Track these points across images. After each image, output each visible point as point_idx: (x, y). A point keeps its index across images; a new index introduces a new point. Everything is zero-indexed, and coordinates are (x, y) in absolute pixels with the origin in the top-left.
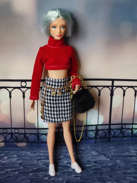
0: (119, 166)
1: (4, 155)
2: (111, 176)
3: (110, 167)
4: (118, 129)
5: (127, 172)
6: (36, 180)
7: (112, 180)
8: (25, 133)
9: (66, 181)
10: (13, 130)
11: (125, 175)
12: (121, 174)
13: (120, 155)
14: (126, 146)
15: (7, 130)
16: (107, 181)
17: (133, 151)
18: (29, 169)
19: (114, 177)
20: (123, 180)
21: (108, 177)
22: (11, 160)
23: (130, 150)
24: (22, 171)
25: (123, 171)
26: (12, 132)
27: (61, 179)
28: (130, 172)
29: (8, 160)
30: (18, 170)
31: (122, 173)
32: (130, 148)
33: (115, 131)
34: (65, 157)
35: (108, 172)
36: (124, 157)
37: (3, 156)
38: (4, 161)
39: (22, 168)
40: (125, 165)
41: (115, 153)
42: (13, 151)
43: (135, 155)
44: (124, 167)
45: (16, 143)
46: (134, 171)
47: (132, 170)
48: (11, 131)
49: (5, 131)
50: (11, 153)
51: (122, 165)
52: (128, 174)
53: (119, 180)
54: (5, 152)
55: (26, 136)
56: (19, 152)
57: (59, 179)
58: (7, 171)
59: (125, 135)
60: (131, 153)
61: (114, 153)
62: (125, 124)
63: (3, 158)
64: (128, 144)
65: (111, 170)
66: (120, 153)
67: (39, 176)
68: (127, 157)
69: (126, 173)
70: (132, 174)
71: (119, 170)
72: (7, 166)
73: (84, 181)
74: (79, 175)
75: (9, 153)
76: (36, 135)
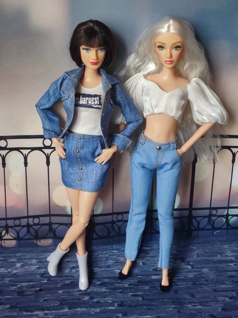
0: (206, 279)
1: (15, 260)
2: (193, 296)
3: (191, 280)
4: (205, 217)
5: (220, 288)
6: (69, 301)
7: (194, 303)
8: (50, 222)
9: (119, 303)
10: (31, 220)
11: (215, 293)
12: (210, 292)
13: (209, 260)
14: (219, 244)
15: (21, 220)
16: (186, 303)
17: (229, 253)
18: (57, 283)
19: (198, 297)
20: (212, 302)
21: (188, 297)
23: (224, 252)
24: (46, 286)
25: (213, 287)
26: (28, 223)
27: (109, 300)
28: (224, 288)
29: (22, 268)
30: (40, 285)
31: (211, 290)
32: (225, 249)
33: (199, 219)
34: (117, 262)
35: (188, 288)
36: (214, 262)
37: (14, 262)
38: (16, 270)
39: (46, 281)
40: (216, 276)
41: (200, 257)
42: (30, 253)
43: (233, 259)
44: (215, 280)
45: (35, 241)
46: (231, 286)
47: (228, 285)
49: (17, 222)
50: (27, 257)
51: (212, 276)
52: (222, 291)
53: (206, 301)
54: (17, 255)
55: (52, 228)
56: (41, 255)
57: (106, 299)
58: (21, 286)
59: (216, 226)
60: (225, 256)
61: (198, 256)
63: (14, 265)
64: (221, 241)
65: (192, 284)
66: (208, 257)
67: (73, 294)
68: (220, 263)
69: (218, 290)
70: (228, 291)
71: (206, 285)
72: (20, 278)
73: (149, 304)
74: (139, 293)
75: (24, 257)
76: (69, 225)
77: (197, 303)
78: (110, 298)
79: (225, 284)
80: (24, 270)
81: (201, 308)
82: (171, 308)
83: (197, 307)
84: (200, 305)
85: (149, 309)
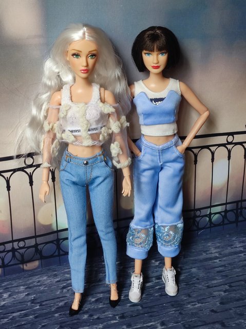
0: (197, 278)
1: (1, 291)
2: (189, 296)
3: (183, 281)
5: (212, 284)
6: (68, 323)
7: (192, 302)
8: (36, 244)
9: (119, 316)
11: (210, 290)
12: (204, 290)
13: (196, 260)
14: (202, 243)
15: (5, 245)
16: (184, 304)
17: (213, 250)
18: (51, 307)
19: (194, 296)
20: (209, 298)
21: (185, 298)
23: (208, 250)
24: (40, 312)
25: (205, 284)
27: (109, 314)
28: (217, 283)
29: (10, 298)
30: (33, 313)
31: (205, 288)
32: (209, 246)
35: (183, 289)
36: (201, 261)
39: (38, 307)
42: (17, 280)
43: (218, 255)
44: (205, 278)
46: (221, 280)
47: (219, 280)
48: (12, 247)
49: (2, 248)
50: (13, 285)
51: (202, 274)
52: (215, 286)
53: (203, 299)
54: (3, 285)
55: (38, 249)
56: (28, 280)
57: (106, 314)
58: (14, 317)
59: (200, 226)
60: (210, 253)
61: (184, 258)
62: (200, 209)
63: (1, 297)
64: (205, 240)
65: (186, 285)
66: (194, 257)
68: (206, 261)
69: (211, 286)
70: (221, 285)
71: (198, 283)
72: (10, 309)
73: (149, 311)
76: (55, 242)
77: (195, 302)
78: (110, 313)
79: (215, 279)
81: (200, 306)
82: (172, 311)
83: (196, 306)
84: (199, 303)
85: (151, 316)
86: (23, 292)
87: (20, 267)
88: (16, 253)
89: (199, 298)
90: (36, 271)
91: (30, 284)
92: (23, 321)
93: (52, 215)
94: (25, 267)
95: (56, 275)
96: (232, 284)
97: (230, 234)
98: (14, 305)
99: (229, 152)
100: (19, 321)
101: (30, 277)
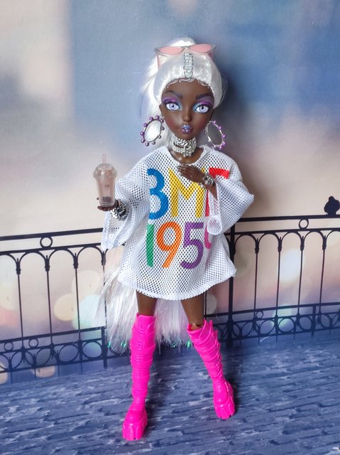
0: (257, 398)
1: (7, 403)
2: (244, 421)
4: (248, 321)
5: (276, 407)
7: (248, 429)
8: (52, 344)
9: (154, 443)
10: (26, 342)
11: (271, 414)
12: (264, 414)
13: (256, 376)
14: (266, 354)
15: (13, 343)
16: (237, 431)
17: (280, 365)
18: (68, 426)
19: (251, 421)
20: (269, 424)
21: (239, 424)
22: (24, 411)
23: (273, 363)
24: (54, 432)
25: (267, 406)
26: (23, 347)
28: (281, 406)
29: (19, 412)
30: (46, 432)
31: (265, 411)
32: (275, 359)
33: (241, 325)
36: (263, 377)
37: (7, 406)
38: (10, 416)
39: (52, 426)
40: (268, 393)
41: (245, 371)
42: (27, 390)
43: (286, 371)
44: (268, 398)
45: (33, 371)
46: (288, 402)
47: (285, 402)
48: (21, 346)
49: (9, 346)
50: (23, 397)
51: (263, 394)
52: (279, 410)
53: (262, 426)
54: (10, 395)
55: (54, 352)
56: (41, 391)
58: (21, 436)
59: (262, 332)
60: (276, 368)
62: (262, 310)
63: (7, 410)
64: (269, 350)
66: (255, 371)
67: (93, 438)
68: (270, 378)
69: (274, 409)
70: (286, 409)
71: (258, 406)
72: (18, 426)
73: (192, 438)
74: (177, 427)
75: (18, 397)
76: (76, 344)
77: (251, 429)
79: (281, 400)
80: (21, 415)
81: (258, 435)
82: (221, 440)
83: (252, 434)
84: (256, 430)
85: (194, 445)
86: (34, 406)
87: (31, 374)
88: (27, 354)
89: (256, 425)
90: (51, 380)
91: (44, 396)
92: (33, 442)
93: (72, 309)
94: (37, 373)
95: (76, 387)
96: (301, 408)
97: (302, 345)
98: (22, 421)
99: (303, 240)
100: (28, 442)
101: (43, 386)
